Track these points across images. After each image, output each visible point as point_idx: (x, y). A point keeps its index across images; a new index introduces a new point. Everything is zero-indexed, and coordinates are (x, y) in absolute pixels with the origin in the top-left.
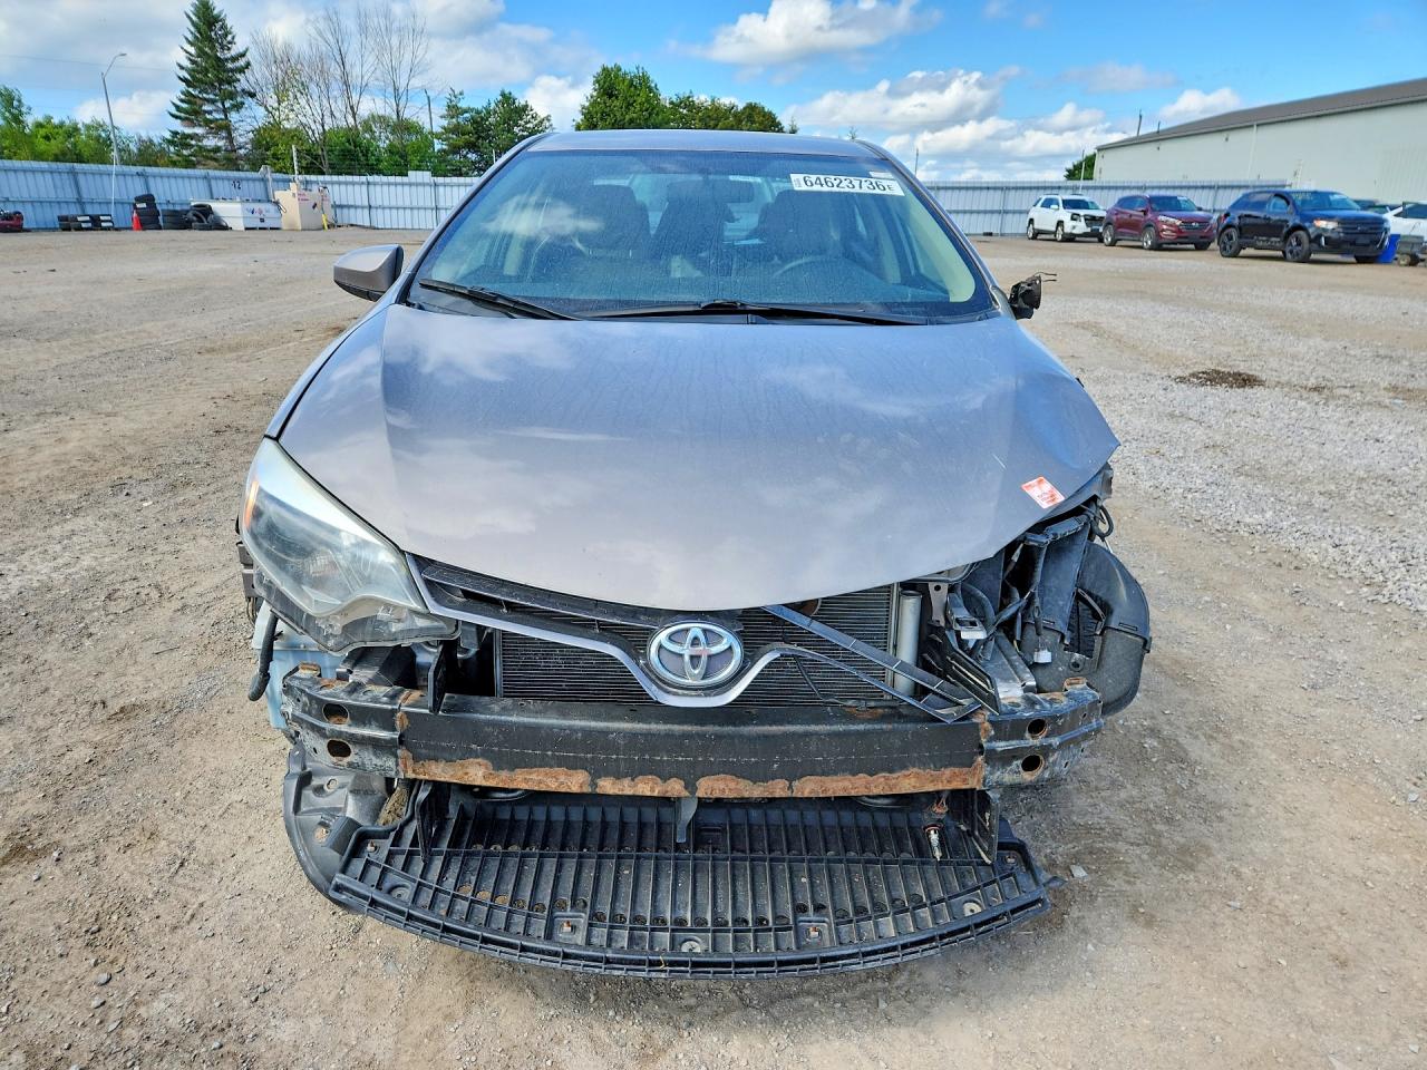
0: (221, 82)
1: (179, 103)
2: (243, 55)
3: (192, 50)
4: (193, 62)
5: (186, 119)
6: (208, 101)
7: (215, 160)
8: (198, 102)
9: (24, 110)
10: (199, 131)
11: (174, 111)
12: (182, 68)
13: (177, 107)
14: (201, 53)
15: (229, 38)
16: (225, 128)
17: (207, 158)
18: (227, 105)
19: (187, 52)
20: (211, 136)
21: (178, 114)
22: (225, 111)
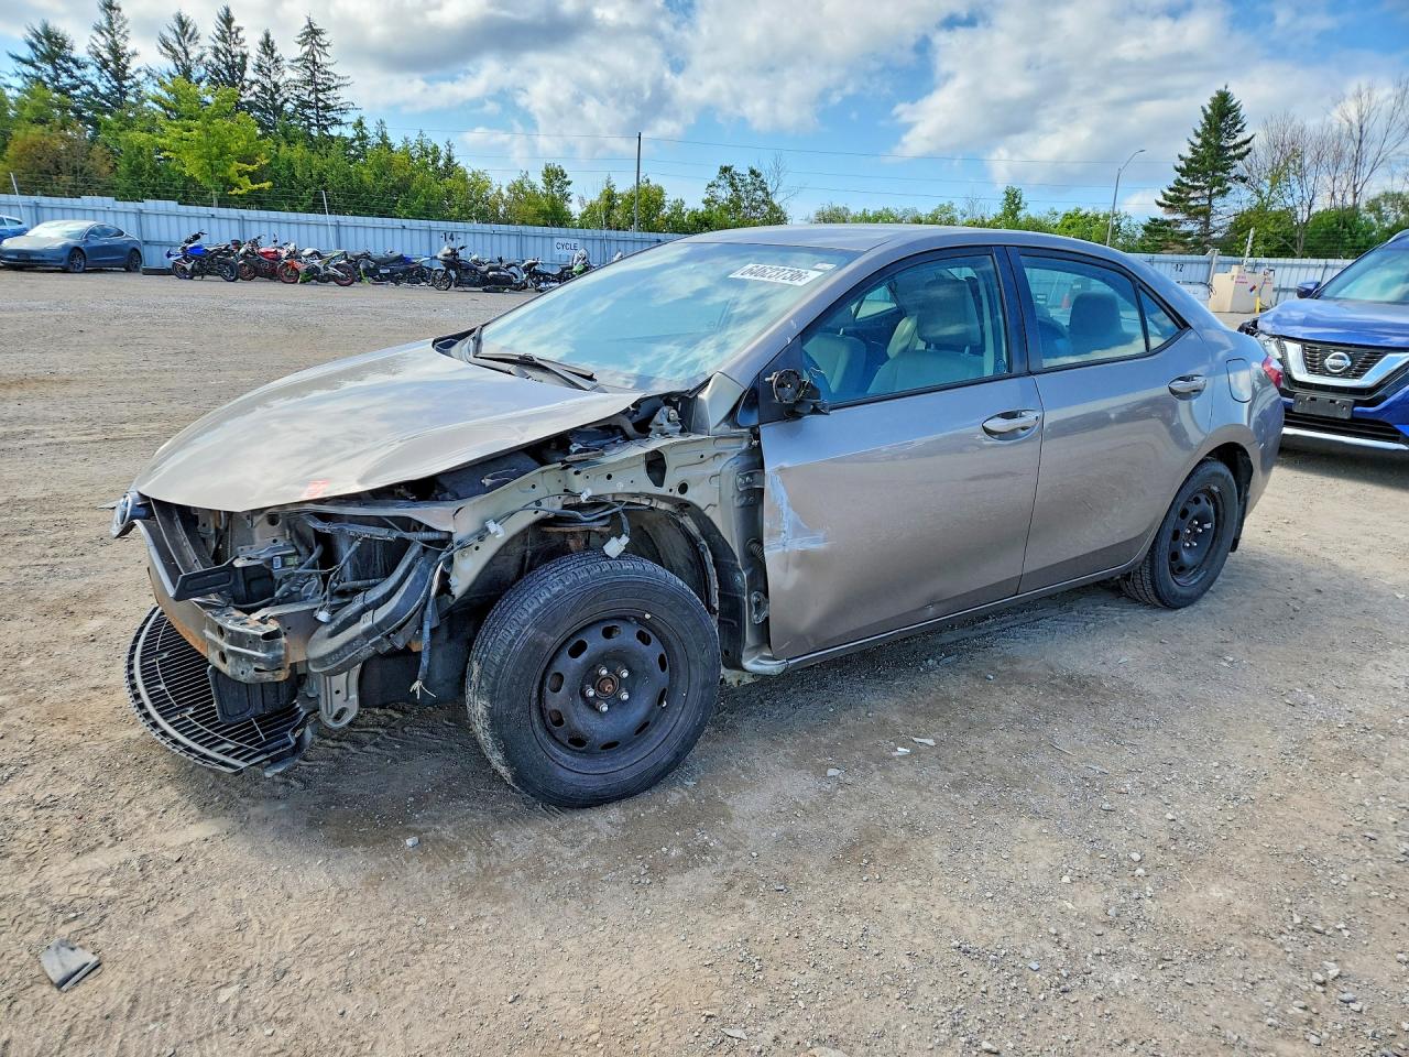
0: (1215, 169)
1: (1167, 192)
2: (1247, 142)
3: (1198, 142)
4: (1195, 152)
5: (1170, 206)
6: (1195, 188)
7: (1184, 244)
8: (1185, 189)
9: (1021, 206)
10: (1179, 216)
11: (1161, 200)
12: (1181, 158)
13: (1165, 196)
14: (1206, 143)
15: (1239, 127)
16: (1205, 213)
17: (1176, 242)
18: (1214, 190)
19: (1192, 144)
20: (1188, 222)
21: (1164, 202)
22: (1210, 197)
